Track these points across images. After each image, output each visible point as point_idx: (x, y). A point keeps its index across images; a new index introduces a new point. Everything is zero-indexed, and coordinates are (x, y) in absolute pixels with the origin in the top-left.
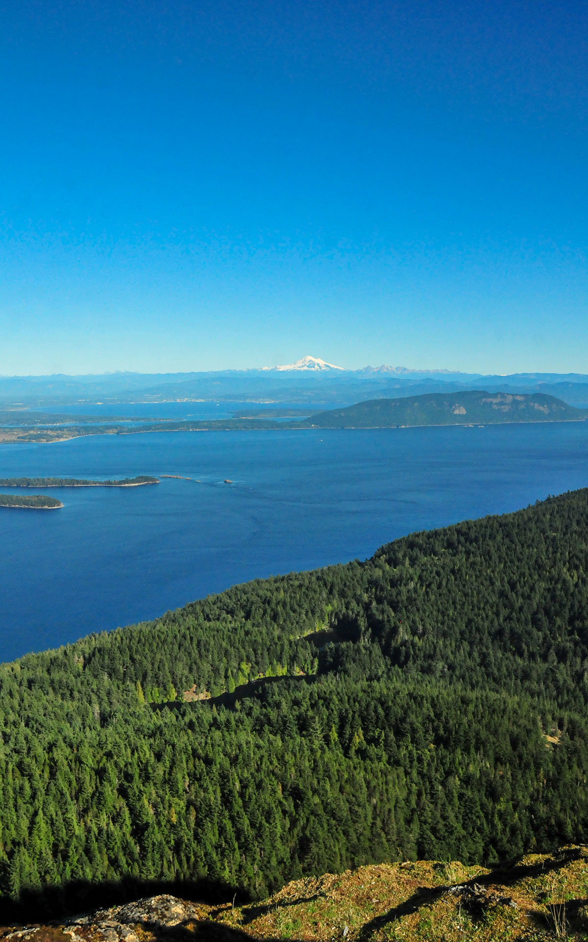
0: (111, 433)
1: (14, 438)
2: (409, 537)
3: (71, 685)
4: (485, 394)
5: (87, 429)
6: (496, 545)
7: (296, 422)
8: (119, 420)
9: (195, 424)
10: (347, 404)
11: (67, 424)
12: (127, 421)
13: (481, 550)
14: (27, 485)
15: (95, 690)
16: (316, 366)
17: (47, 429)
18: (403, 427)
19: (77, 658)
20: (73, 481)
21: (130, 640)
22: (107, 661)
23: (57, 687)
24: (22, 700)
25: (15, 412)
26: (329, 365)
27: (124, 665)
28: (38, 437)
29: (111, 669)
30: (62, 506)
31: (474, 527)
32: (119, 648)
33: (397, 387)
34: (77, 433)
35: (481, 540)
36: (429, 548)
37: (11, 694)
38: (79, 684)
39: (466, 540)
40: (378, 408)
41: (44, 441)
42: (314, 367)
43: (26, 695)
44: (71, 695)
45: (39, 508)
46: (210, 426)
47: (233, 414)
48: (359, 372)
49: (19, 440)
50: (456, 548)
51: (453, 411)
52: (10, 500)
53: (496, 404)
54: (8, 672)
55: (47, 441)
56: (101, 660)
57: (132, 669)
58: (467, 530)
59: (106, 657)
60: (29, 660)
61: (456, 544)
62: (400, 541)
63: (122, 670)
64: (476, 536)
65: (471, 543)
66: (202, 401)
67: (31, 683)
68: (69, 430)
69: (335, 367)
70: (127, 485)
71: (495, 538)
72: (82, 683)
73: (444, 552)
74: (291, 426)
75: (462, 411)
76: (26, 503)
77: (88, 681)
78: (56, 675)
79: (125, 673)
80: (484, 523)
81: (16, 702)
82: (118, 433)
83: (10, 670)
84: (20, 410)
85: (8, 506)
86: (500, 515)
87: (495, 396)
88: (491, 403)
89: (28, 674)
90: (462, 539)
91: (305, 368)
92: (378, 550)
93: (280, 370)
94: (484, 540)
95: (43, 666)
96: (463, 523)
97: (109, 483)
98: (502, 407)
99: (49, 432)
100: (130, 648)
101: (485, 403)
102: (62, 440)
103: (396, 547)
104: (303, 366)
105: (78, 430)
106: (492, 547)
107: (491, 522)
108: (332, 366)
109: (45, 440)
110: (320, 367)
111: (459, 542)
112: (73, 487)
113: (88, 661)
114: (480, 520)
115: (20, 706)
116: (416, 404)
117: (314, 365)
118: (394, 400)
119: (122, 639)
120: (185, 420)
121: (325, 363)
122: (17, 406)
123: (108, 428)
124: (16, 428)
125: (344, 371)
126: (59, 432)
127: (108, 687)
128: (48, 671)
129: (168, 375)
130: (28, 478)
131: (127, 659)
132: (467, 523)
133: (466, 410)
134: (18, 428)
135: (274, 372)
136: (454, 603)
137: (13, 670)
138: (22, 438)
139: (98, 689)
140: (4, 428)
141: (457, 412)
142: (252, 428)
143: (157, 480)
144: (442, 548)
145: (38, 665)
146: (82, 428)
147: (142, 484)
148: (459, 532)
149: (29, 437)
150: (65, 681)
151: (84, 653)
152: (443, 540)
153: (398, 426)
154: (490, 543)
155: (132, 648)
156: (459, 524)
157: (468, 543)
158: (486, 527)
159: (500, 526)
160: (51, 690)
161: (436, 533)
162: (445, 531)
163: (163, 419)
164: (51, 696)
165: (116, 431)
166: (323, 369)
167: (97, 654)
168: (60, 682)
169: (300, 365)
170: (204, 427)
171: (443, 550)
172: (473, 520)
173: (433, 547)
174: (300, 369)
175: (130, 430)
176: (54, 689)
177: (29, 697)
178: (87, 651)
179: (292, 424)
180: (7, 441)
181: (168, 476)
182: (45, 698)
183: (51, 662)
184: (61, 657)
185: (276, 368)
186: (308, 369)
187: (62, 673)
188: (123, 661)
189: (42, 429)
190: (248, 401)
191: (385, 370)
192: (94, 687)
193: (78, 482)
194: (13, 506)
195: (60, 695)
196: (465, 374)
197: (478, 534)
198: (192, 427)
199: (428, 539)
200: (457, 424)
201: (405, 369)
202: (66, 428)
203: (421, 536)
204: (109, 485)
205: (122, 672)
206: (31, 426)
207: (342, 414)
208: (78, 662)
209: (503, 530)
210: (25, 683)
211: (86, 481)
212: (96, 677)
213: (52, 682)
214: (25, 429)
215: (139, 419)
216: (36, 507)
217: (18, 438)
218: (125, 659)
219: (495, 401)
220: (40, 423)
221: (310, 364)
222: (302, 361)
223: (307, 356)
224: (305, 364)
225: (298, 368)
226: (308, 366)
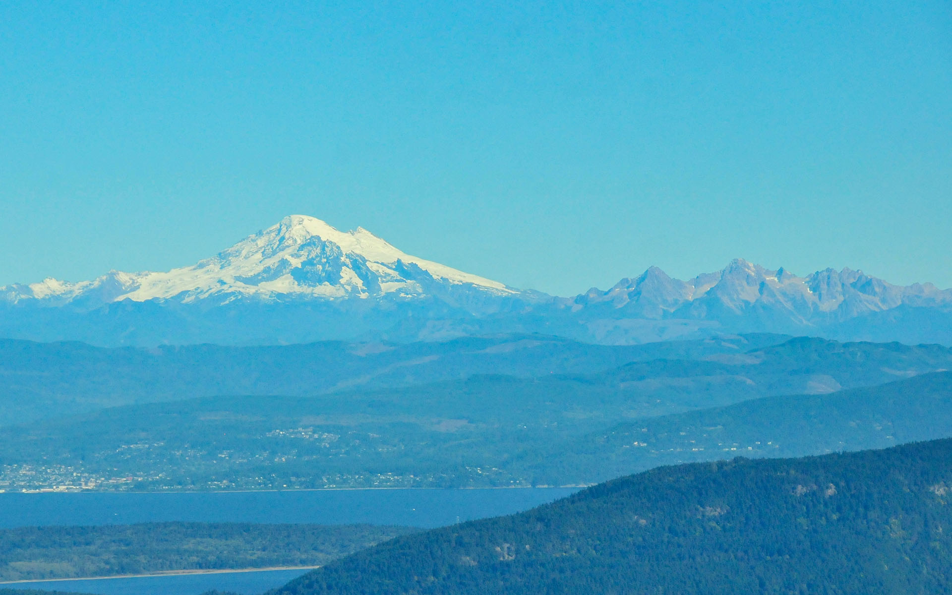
16: (347, 275)
26: (422, 264)
42: (333, 278)
69: (456, 276)
91: (284, 285)
93: (141, 296)
104: (271, 274)
108: (436, 270)
110: (370, 279)
117: (336, 264)
121: (392, 254)
125: (505, 301)
166: (386, 287)
169: (252, 265)
174: (251, 290)
185: (113, 285)
186: (297, 289)
191: (750, 294)
201: (866, 285)
207: (504, 552)
221: (310, 262)
222: (261, 242)
223: (295, 218)
224: (284, 263)
225: (240, 286)
226: (299, 275)
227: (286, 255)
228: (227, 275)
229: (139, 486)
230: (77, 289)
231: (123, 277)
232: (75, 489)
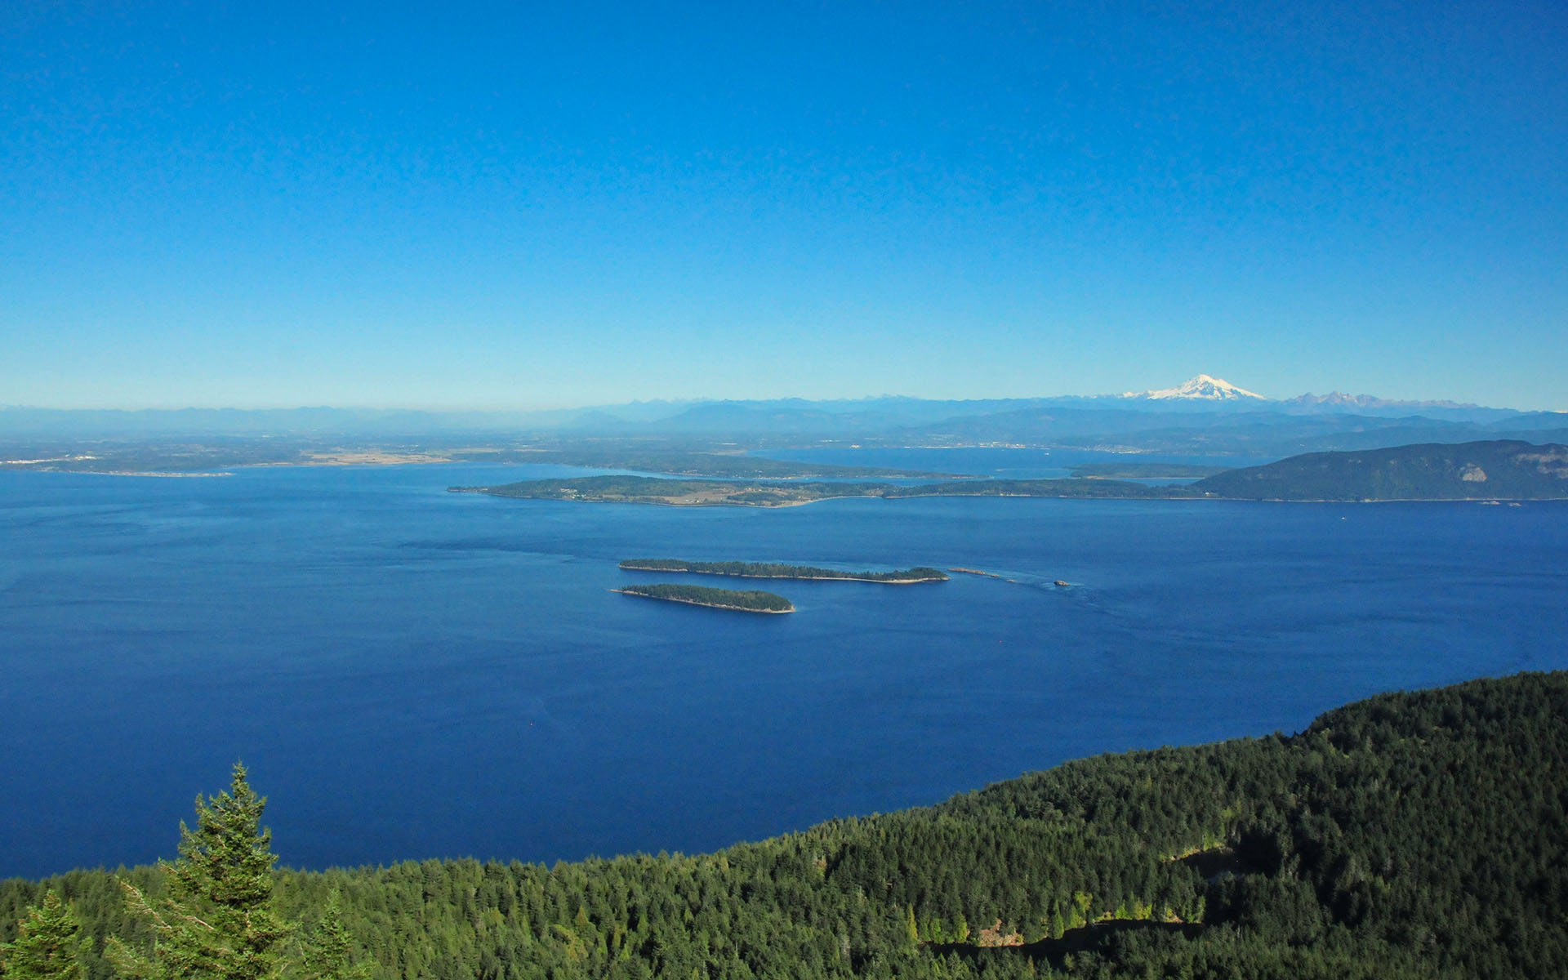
0: (873, 494)
1: (722, 498)
2: (1372, 700)
3: (806, 899)
4: (1524, 446)
5: (835, 488)
6: (1537, 726)
7: (1180, 487)
8: (886, 474)
9: (1010, 486)
10: (1266, 459)
11: (805, 478)
12: (898, 477)
13: (1508, 734)
14: (738, 574)
15: (843, 912)
16: (1216, 392)
17: (773, 485)
18: (1367, 501)
19: (816, 859)
20: (810, 572)
21: (901, 839)
22: (863, 869)
23: (786, 902)
24: (735, 917)
25: (726, 456)
26: (1238, 390)
27: (889, 877)
28: (758, 498)
29: (868, 881)
30: (793, 609)
31: (1496, 693)
32: (882, 849)
33: (1359, 429)
34: (819, 493)
35: (1508, 715)
36: (1409, 723)
37: (718, 905)
38: (819, 900)
39: (1480, 714)
40: (1324, 466)
41: (767, 505)
43: (740, 909)
44: (807, 915)
45: (757, 610)
46: (1035, 490)
47: (1072, 471)
48: (1290, 403)
49: (729, 501)
50: (1460, 727)
51: (1462, 475)
52: (714, 596)
53: (1546, 464)
54: (712, 870)
55: (772, 505)
56: (854, 867)
57: (902, 884)
58: (1482, 697)
59: (863, 861)
60: (742, 854)
61: (1461, 720)
62: (1354, 707)
63: (885, 884)
64: (1498, 709)
65: (1488, 719)
66: (1022, 446)
67: (746, 891)
68: (808, 489)
69: (1249, 394)
70: (895, 581)
71: (1536, 712)
72: (824, 899)
73: (1437, 732)
74: (1171, 494)
75: (1478, 475)
76: (737, 601)
77: (833, 897)
78: (786, 882)
79: (890, 891)
80: (1515, 684)
81: (726, 920)
82: (882, 496)
83: (714, 867)
84: (733, 453)
85: (709, 605)
86: (1547, 672)
87: (1544, 449)
88: (1536, 463)
89: (741, 878)
90: (1472, 711)
91: (1197, 395)
92: (1317, 718)
93: (1154, 398)
94: (1514, 717)
95: (764, 866)
96: (1474, 682)
97: (867, 576)
98: (1558, 470)
99: (777, 491)
100: (900, 852)
101: (1525, 462)
102: (795, 504)
103: (1349, 717)
104: (1193, 392)
105: (822, 489)
106: (1529, 731)
107: (1528, 685)
108: (1242, 392)
109: (770, 503)
110: (1223, 394)
111: (1466, 716)
112: (811, 580)
113: (833, 866)
114: (1507, 680)
115: (731, 925)
116: (1392, 462)
117: (1212, 389)
118: (1353, 454)
119: (888, 835)
120: (993, 478)
121: (1230, 387)
122: (726, 448)
123: (868, 486)
124: (725, 482)
125: (1264, 401)
126: (791, 490)
127: (864, 911)
128: (773, 874)
129: (967, 402)
130: (743, 562)
131: (894, 868)
132: (1483, 683)
133: (1486, 474)
134: (729, 482)
135: (1144, 400)
136: (1453, 824)
137: (717, 866)
138: (734, 498)
139: (848, 911)
140: (710, 481)
141: (1468, 477)
142: (1104, 495)
143: (945, 576)
144: (1433, 725)
145: (757, 863)
146: (827, 485)
147: (920, 580)
148: (1466, 698)
149: (745, 497)
150: (798, 893)
151: (827, 852)
152: (1436, 710)
153: (1358, 499)
154: (1526, 722)
155: (903, 851)
156: (1466, 684)
157: (1483, 721)
158: (1519, 693)
159: (1547, 692)
160: (776, 906)
161: (1423, 698)
162: (1440, 693)
163: (957, 476)
164: (777, 915)
165: (881, 492)
166: (1227, 396)
167: (849, 857)
168: (791, 893)
169: (1188, 389)
170: (1025, 491)
171: (1436, 728)
172: (1495, 677)
173: (1416, 719)
174: (1187, 396)
175: (903, 492)
176: (781, 904)
177: (745, 913)
178: (834, 849)
179: (1171, 491)
180: (711, 503)
181: (963, 570)
182: (768, 916)
183: (778, 861)
184: (792, 854)
185: (1147, 394)
186: (1202, 396)
187: (793, 880)
188: (889, 871)
189: (765, 485)
190: (1097, 449)
191: (1338, 401)
192: (842, 907)
193: (819, 572)
194: (718, 605)
195: (789, 915)
196: (1486, 409)
197: (1503, 704)
198: (1003, 491)
199: (1409, 706)
200: (1468, 499)
201: (1373, 399)
202: (803, 484)
203: (1394, 700)
204: (867, 580)
205: (886, 887)
206: (749, 480)
207: (1260, 476)
208: (819, 865)
209: (1551, 701)
210: (738, 891)
211: (832, 572)
212: (844, 891)
213: (779, 892)
214: (740, 485)
215: (918, 474)
216: (752, 610)
217: (729, 498)
218: (891, 868)
219: (1544, 459)
220: (762, 475)
221: (1205, 389)
222: (1191, 382)
223: (1201, 376)
224: (1197, 389)
225: (1184, 395)
226: (1202, 392)
227: (1198, 386)
228: (1180, 392)
229: (1153, 452)
230: (1137, 395)
231: (1150, 392)
232: (1134, 453)
